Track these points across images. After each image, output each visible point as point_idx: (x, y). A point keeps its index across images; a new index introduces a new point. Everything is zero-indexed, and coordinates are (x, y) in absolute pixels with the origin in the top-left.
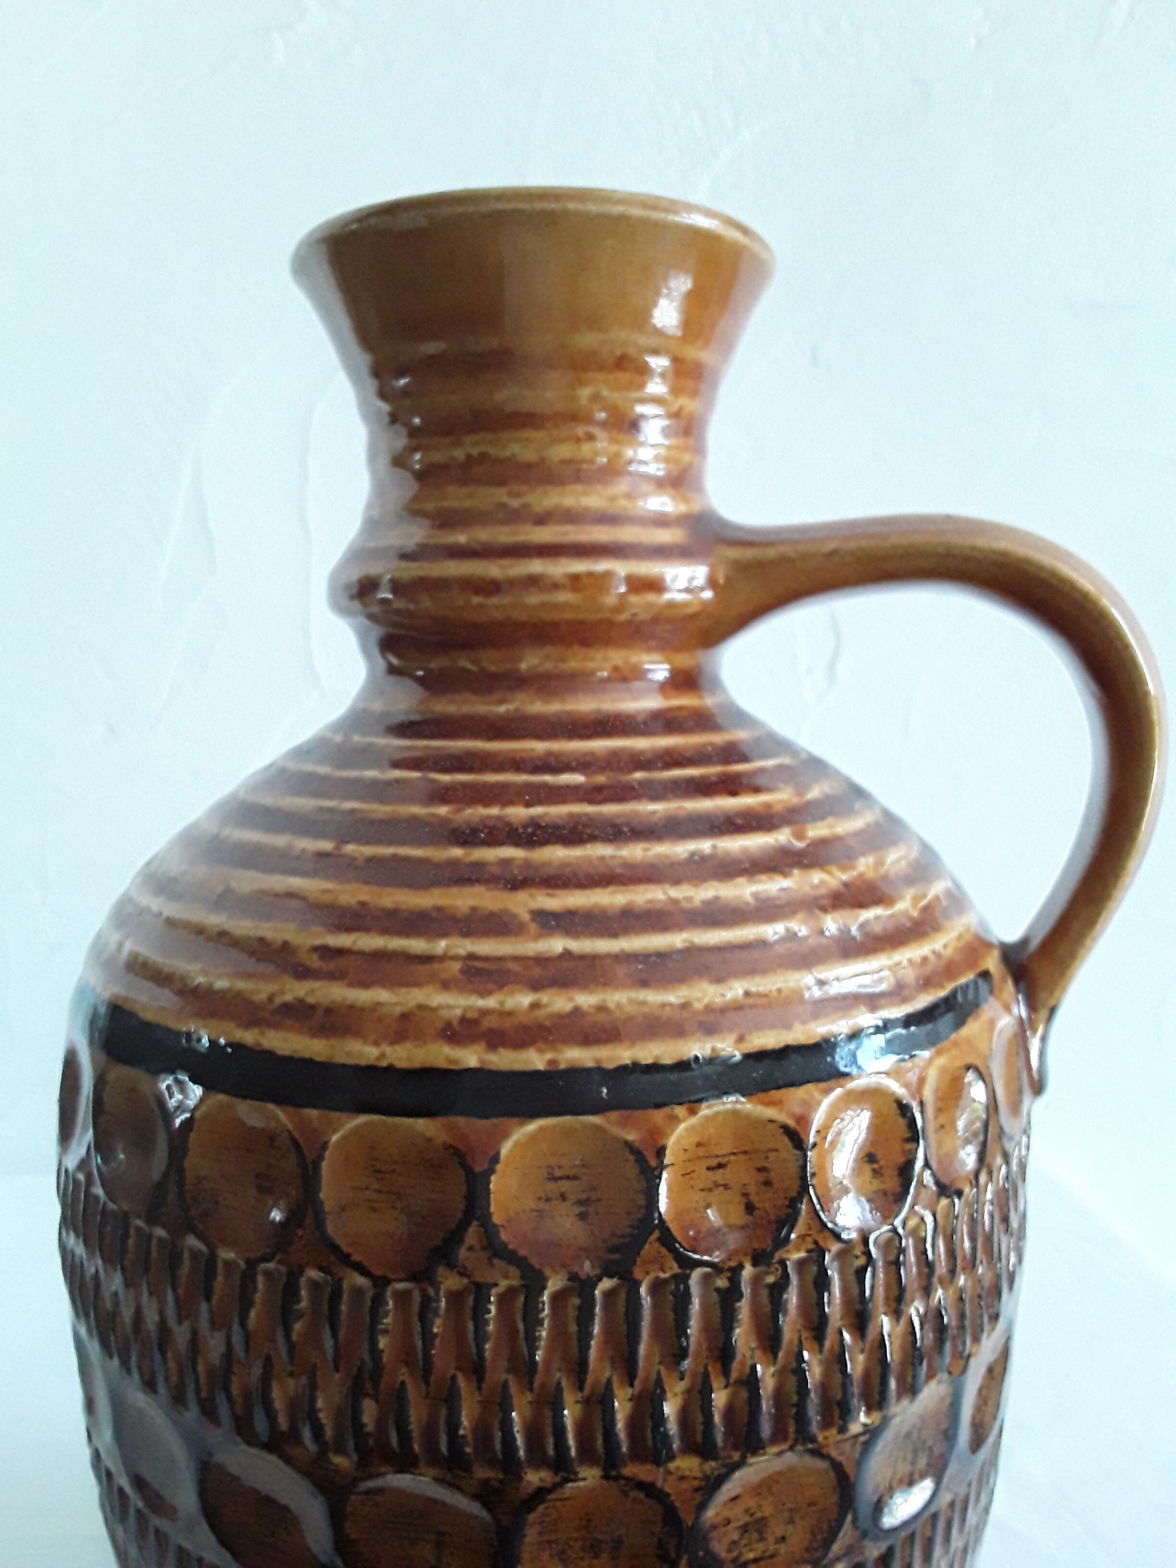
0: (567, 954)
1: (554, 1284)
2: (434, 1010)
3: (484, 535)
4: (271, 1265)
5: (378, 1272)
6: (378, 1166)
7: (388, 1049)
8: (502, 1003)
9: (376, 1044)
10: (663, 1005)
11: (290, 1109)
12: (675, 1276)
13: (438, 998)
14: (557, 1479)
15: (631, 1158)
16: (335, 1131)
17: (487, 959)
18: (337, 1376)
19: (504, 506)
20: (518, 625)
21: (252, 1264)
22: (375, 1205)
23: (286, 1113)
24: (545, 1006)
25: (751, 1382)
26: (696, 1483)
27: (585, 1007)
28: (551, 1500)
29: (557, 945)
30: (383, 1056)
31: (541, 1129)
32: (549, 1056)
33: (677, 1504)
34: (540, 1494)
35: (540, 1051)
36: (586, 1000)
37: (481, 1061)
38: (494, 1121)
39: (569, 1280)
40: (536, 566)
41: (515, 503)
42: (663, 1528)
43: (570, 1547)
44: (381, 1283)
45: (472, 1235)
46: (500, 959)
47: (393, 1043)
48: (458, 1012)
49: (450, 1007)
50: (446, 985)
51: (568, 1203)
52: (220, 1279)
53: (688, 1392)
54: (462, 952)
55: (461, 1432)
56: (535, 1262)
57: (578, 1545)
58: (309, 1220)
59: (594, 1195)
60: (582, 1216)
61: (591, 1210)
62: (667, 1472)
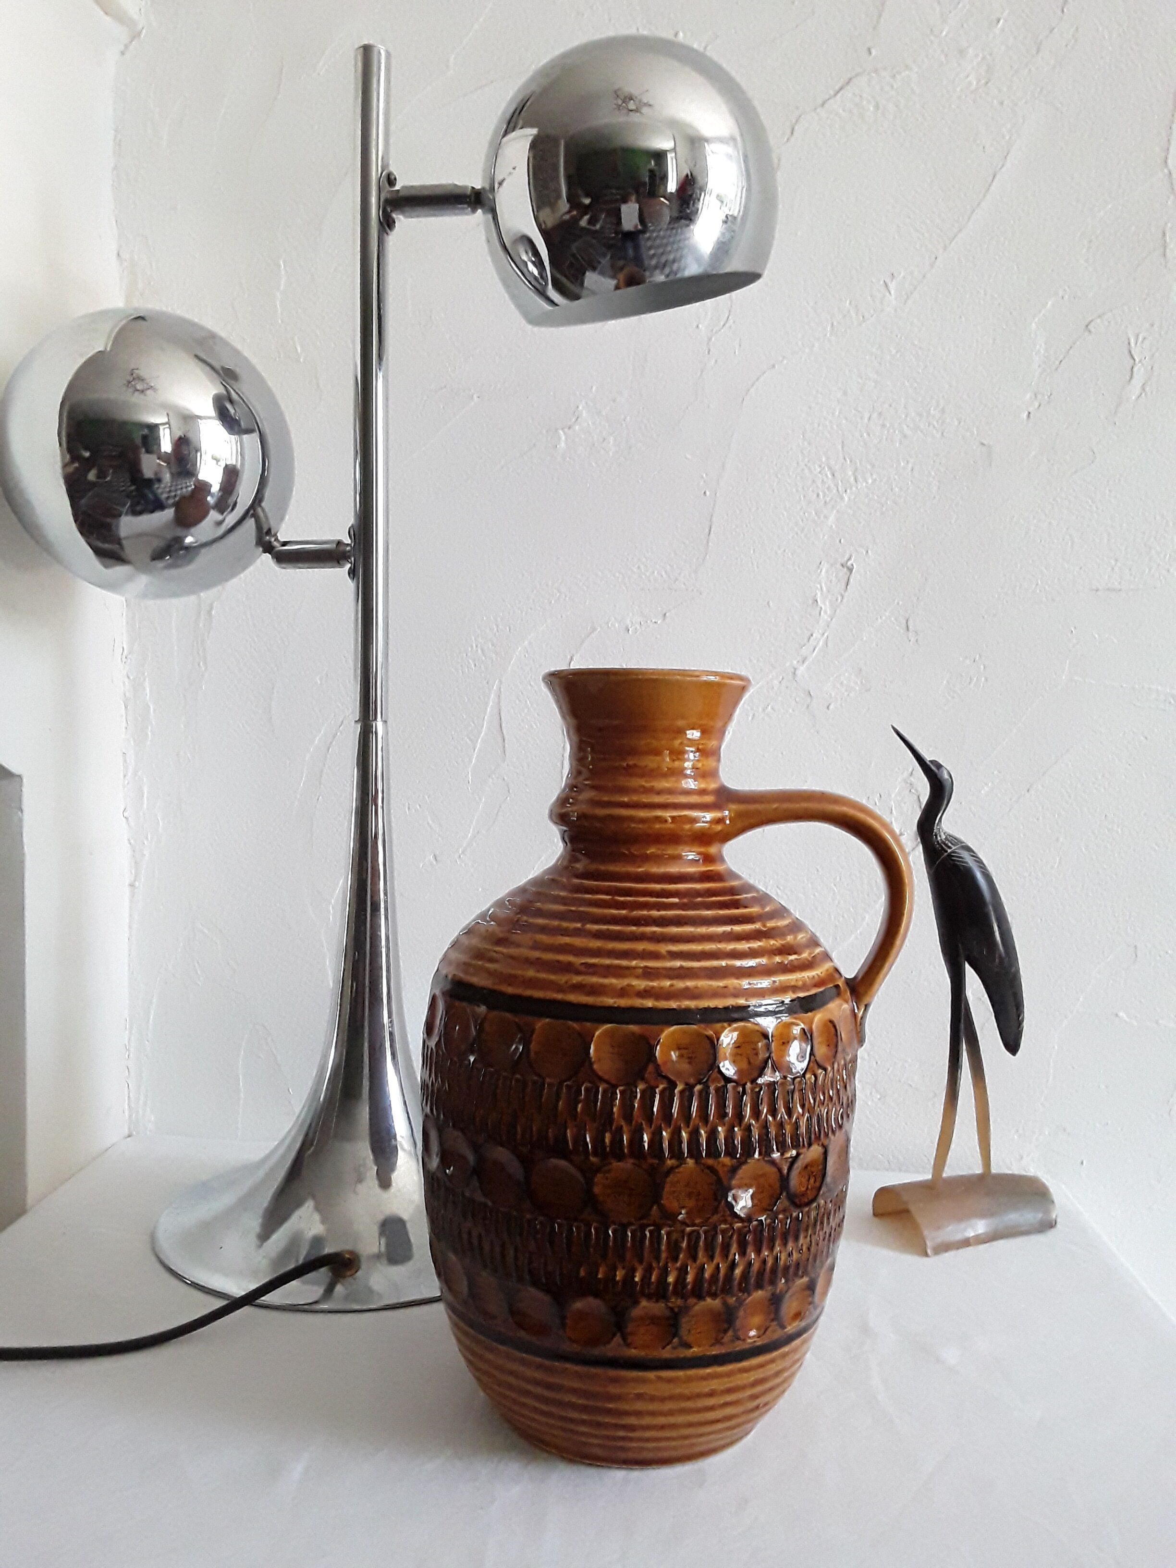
0: (681, 967)
1: (680, 1087)
2: (634, 986)
3: (635, 798)
4: (569, 1083)
5: (613, 1082)
6: (615, 1043)
7: (617, 1000)
8: (659, 984)
9: (613, 998)
10: (718, 987)
11: (578, 1023)
12: (723, 1086)
13: (635, 982)
14: (678, 1163)
15: (708, 1041)
16: (597, 1030)
17: (651, 968)
18: (595, 1125)
19: (643, 787)
20: (649, 835)
21: (560, 1083)
22: (612, 1059)
24: (675, 986)
25: (748, 1129)
26: (729, 1168)
27: (690, 986)
28: (675, 1172)
29: (678, 963)
30: (615, 1003)
31: (674, 1030)
32: (678, 1003)
34: (672, 1169)
36: (690, 984)
38: (658, 1027)
40: (659, 813)
41: (647, 785)
44: (615, 1087)
45: (651, 1068)
46: (658, 968)
48: (643, 987)
49: (640, 985)
50: (638, 977)
51: (684, 1058)
53: (727, 1132)
54: (642, 965)
56: (673, 1078)
59: (693, 1056)
60: (690, 1063)
61: (693, 1061)
62: (719, 1163)
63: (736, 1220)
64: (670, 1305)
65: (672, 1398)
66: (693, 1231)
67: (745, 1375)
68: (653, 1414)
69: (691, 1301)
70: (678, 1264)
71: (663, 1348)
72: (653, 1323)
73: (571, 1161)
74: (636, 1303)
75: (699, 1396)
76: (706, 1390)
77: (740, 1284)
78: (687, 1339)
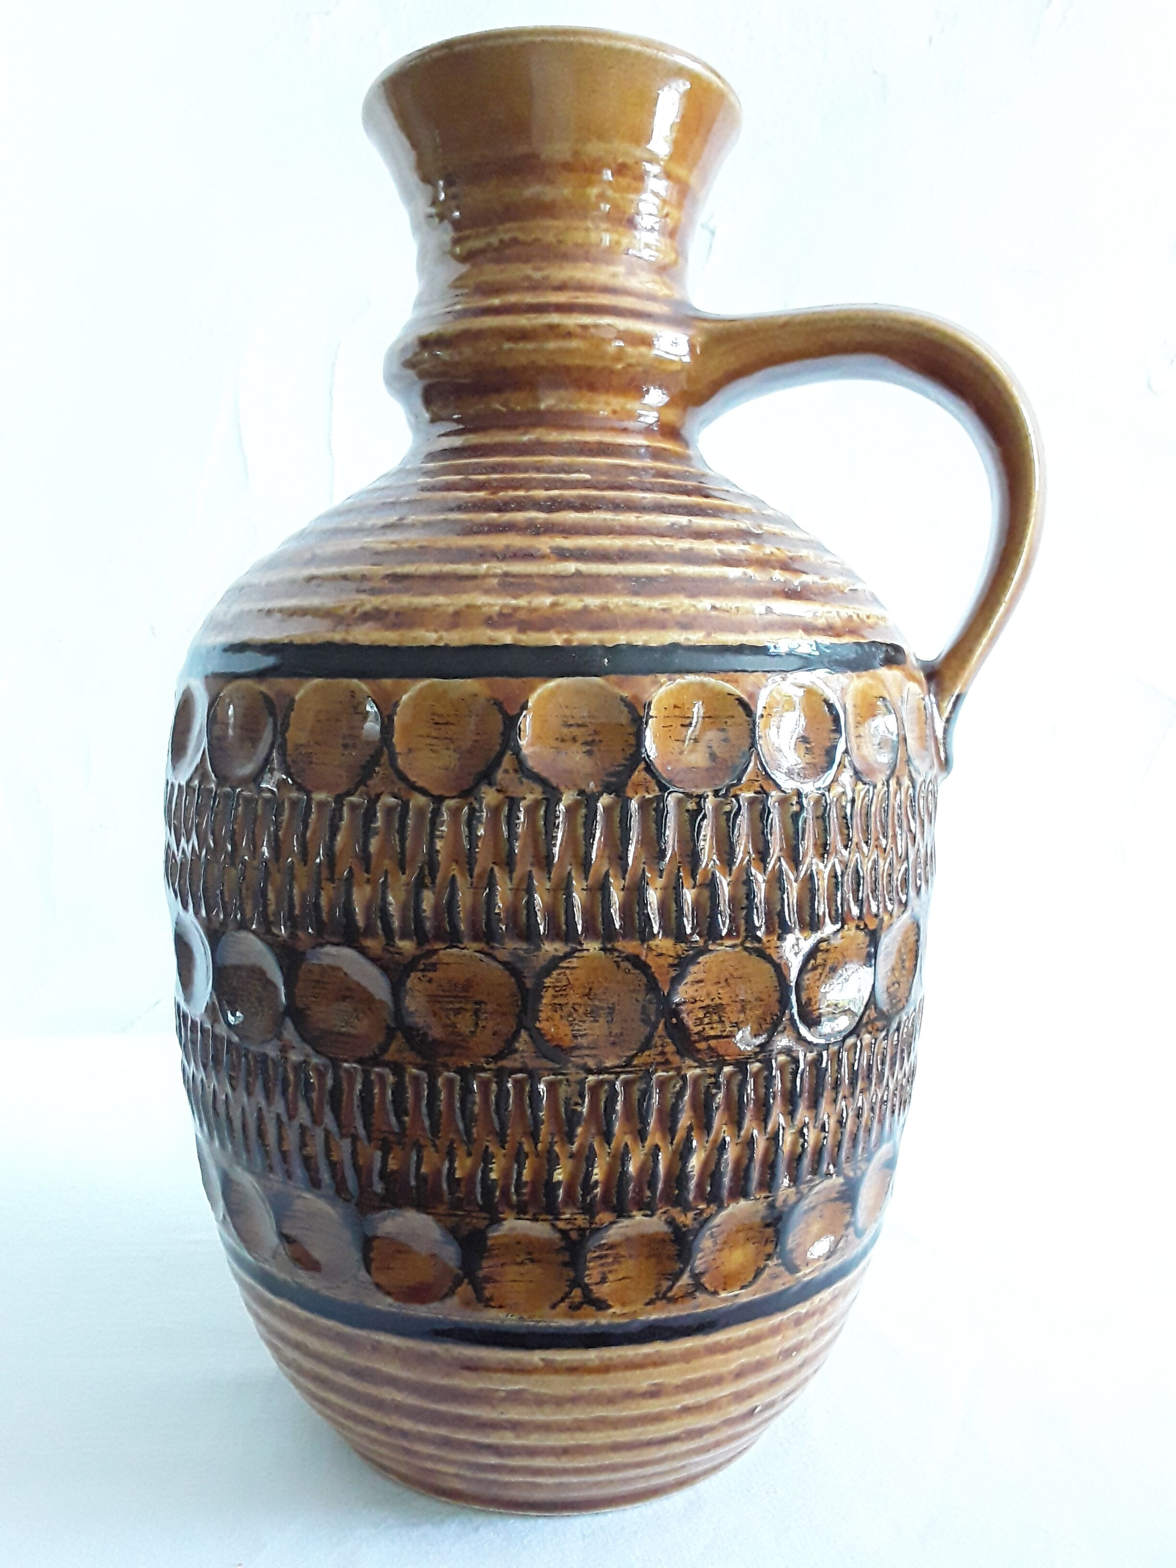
0: (578, 574)
1: (568, 798)
2: (479, 607)
3: (513, 298)
4: (354, 799)
5: (436, 793)
6: (437, 720)
7: (445, 634)
8: (530, 603)
9: (436, 631)
10: (650, 609)
11: (370, 681)
12: (657, 797)
13: (481, 600)
14: (567, 949)
15: (626, 709)
16: (405, 692)
17: (518, 575)
18: (404, 877)
19: (528, 278)
20: (540, 370)
21: (339, 799)
22: (433, 747)
23: (366, 684)
24: (562, 605)
25: (712, 885)
26: (670, 960)
27: (592, 607)
28: (563, 968)
29: (571, 567)
30: (440, 638)
31: (558, 686)
32: (565, 636)
33: (657, 976)
34: (555, 963)
35: (559, 632)
36: (593, 601)
37: (514, 639)
38: (524, 679)
39: (578, 795)
40: (555, 318)
41: (538, 275)
42: (647, 994)
43: (575, 1010)
44: (439, 800)
45: (507, 760)
46: (529, 576)
47: (446, 630)
48: (497, 608)
49: (491, 605)
50: (487, 592)
51: (578, 744)
52: (313, 816)
53: (665, 888)
54: (499, 571)
55: (497, 911)
56: (554, 782)
57: (581, 1010)
58: (384, 759)
59: (597, 738)
60: (589, 753)
61: (595, 748)
62: (650, 949)
63: (689, 1062)
64: (561, 1225)
65: (575, 1400)
66: (601, 1083)
67: (720, 1357)
68: (546, 1428)
69: (604, 1217)
70: (574, 1147)
71: (554, 1307)
72: (532, 1261)
73: (363, 951)
74: (496, 1221)
75: (630, 1395)
76: (645, 1385)
77: (700, 1185)
78: (601, 1291)
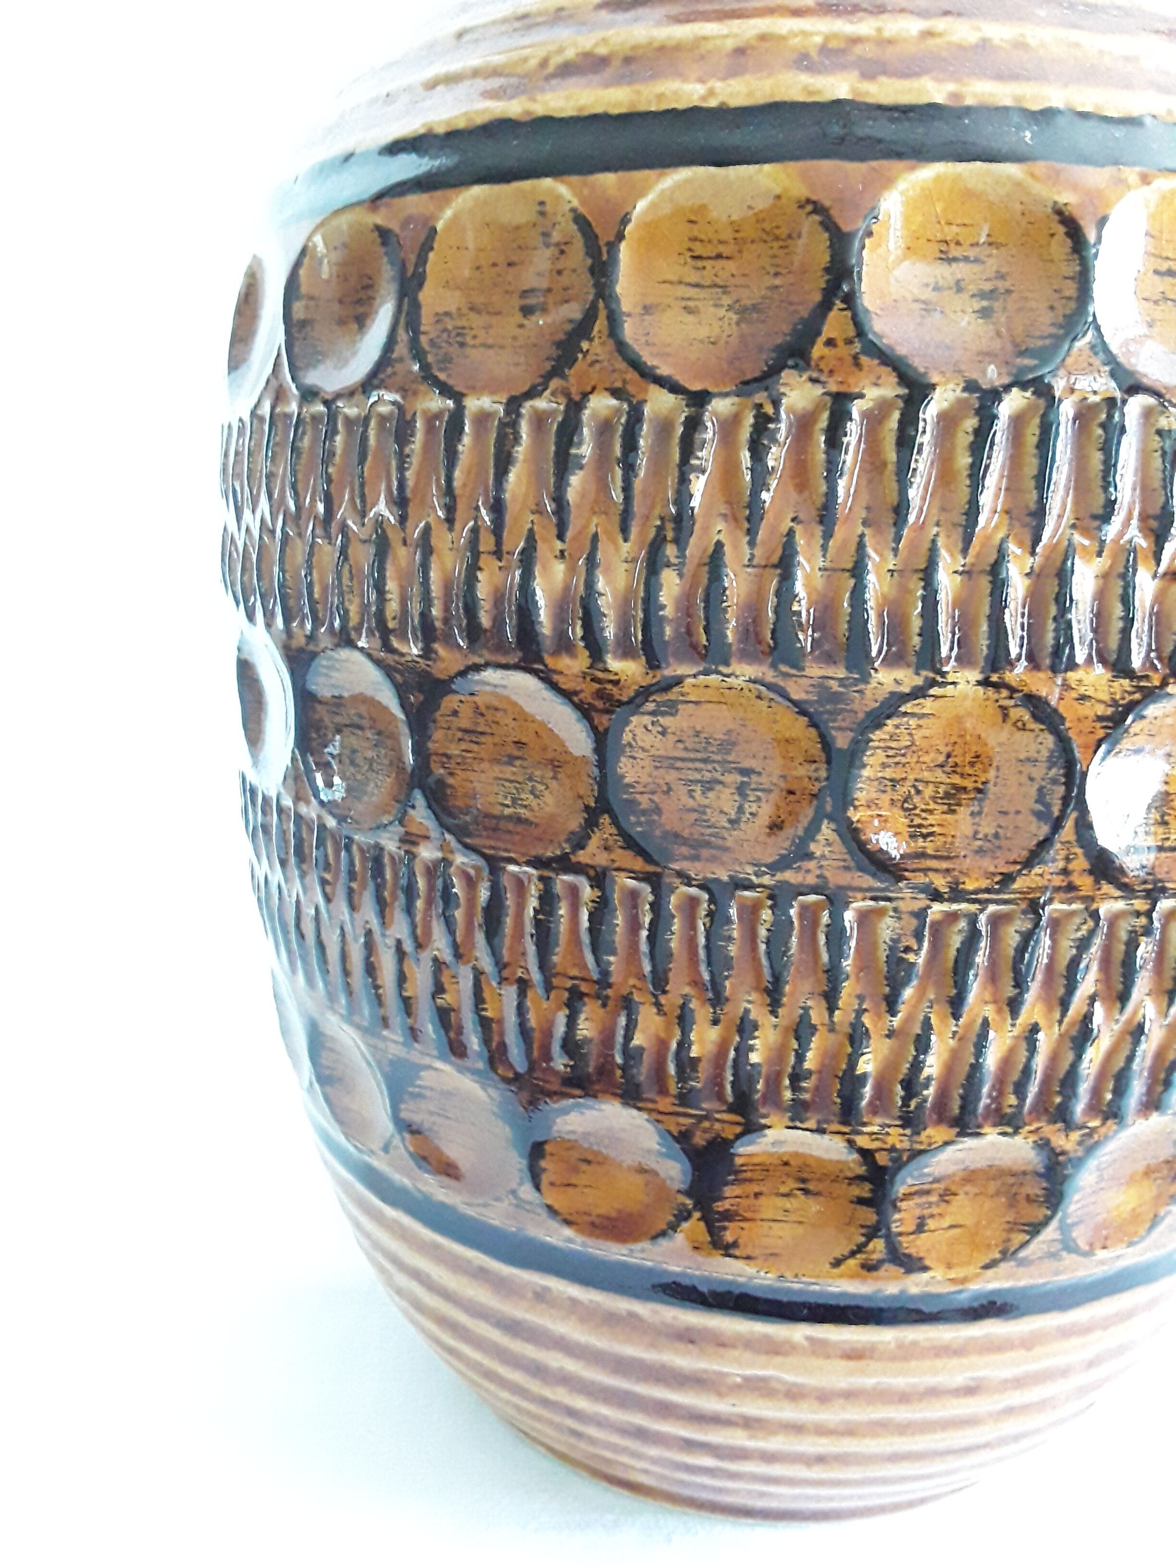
1: (943, 397)
2: (782, 38)
4: (541, 404)
5: (696, 386)
6: (699, 249)
7: (718, 85)
8: (879, 30)
9: (701, 80)
10: (1102, 52)
11: (575, 179)
12: (1109, 402)
13: (786, 26)
14: (919, 681)
15: (1061, 230)
16: (642, 194)
18: (626, 547)
21: (514, 404)
22: (691, 304)
23: (570, 185)
24: (940, 35)
26: (1101, 710)
27: (996, 41)
28: (905, 714)
30: (711, 93)
31: (938, 179)
32: (951, 87)
33: (1071, 734)
34: (892, 704)
35: (939, 81)
36: (998, 32)
37: (854, 90)
38: (874, 164)
39: (965, 389)
42: (1050, 768)
43: (918, 792)
47: (724, 79)
48: (818, 40)
49: (804, 34)
50: (796, 14)
51: (965, 296)
52: (466, 440)
53: (1105, 576)
55: (795, 608)
56: (919, 363)
57: (928, 791)
58: (600, 325)
59: (1001, 285)
60: (985, 313)
61: (997, 305)
62: (1066, 686)
63: (1107, 888)
64: (862, 1141)
65: (850, 1395)
66: (953, 917)
67: (1075, 1341)
68: (797, 1429)
69: (935, 1133)
70: (896, 1021)
71: (837, 1263)
72: (806, 1191)
73: (548, 678)
74: (752, 1128)
75: (933, 1393)
76: (959, 1380)
77: (1096, 1092)
78: (913, 1246)
